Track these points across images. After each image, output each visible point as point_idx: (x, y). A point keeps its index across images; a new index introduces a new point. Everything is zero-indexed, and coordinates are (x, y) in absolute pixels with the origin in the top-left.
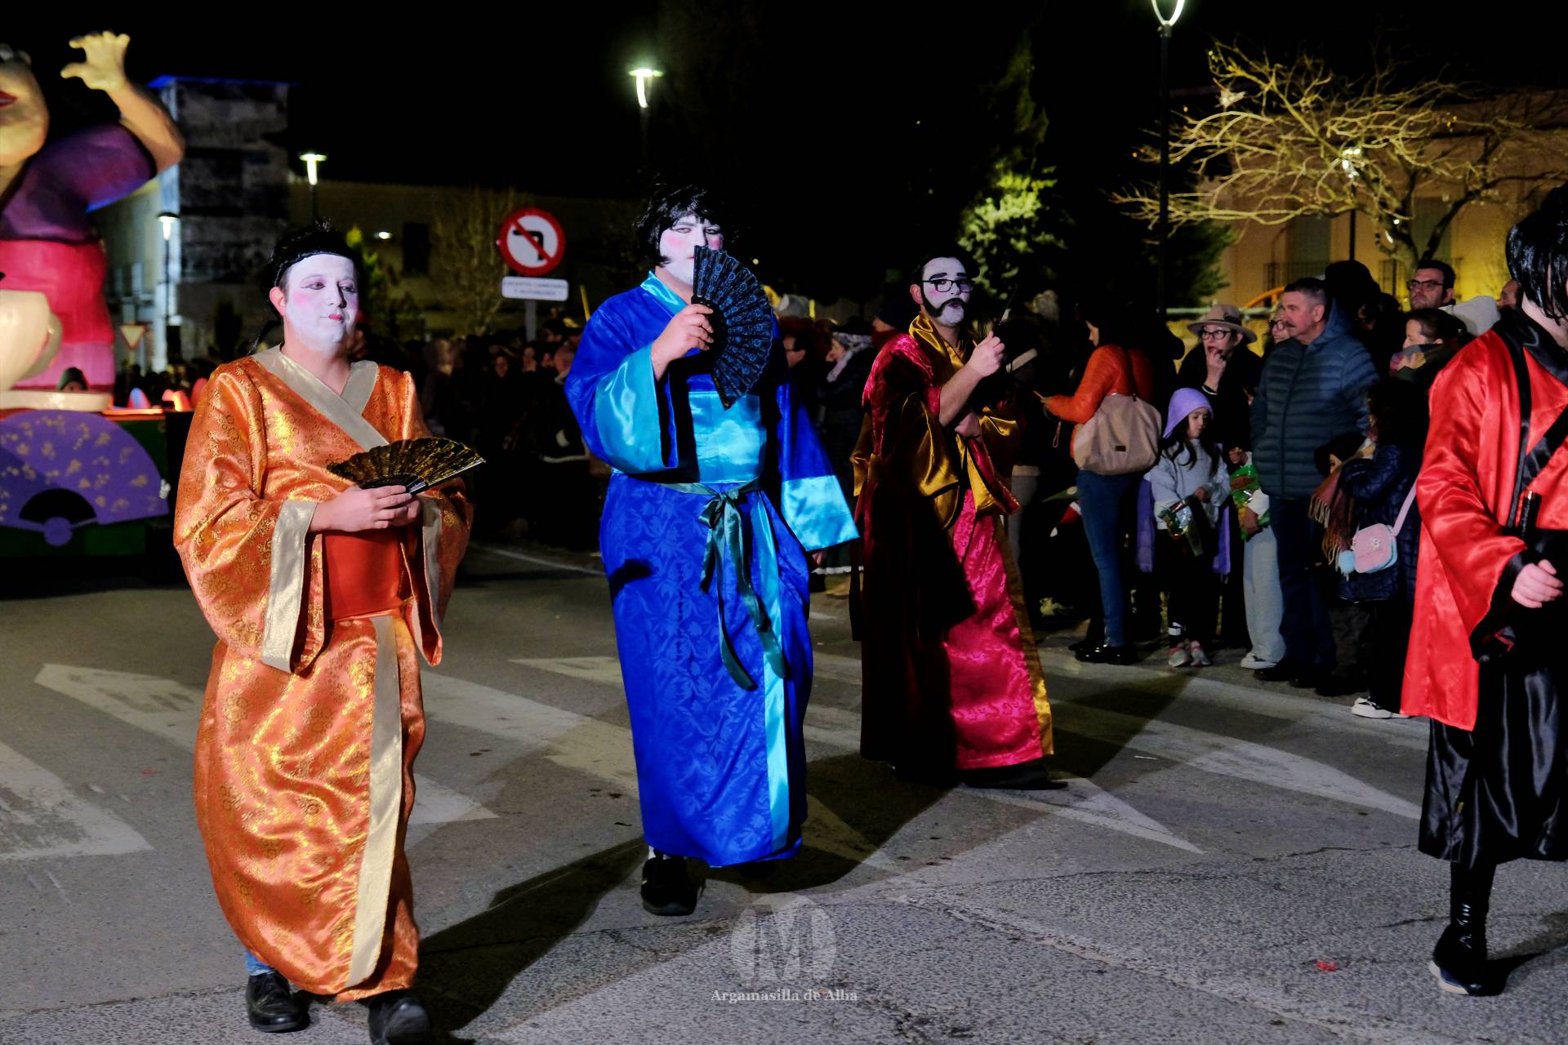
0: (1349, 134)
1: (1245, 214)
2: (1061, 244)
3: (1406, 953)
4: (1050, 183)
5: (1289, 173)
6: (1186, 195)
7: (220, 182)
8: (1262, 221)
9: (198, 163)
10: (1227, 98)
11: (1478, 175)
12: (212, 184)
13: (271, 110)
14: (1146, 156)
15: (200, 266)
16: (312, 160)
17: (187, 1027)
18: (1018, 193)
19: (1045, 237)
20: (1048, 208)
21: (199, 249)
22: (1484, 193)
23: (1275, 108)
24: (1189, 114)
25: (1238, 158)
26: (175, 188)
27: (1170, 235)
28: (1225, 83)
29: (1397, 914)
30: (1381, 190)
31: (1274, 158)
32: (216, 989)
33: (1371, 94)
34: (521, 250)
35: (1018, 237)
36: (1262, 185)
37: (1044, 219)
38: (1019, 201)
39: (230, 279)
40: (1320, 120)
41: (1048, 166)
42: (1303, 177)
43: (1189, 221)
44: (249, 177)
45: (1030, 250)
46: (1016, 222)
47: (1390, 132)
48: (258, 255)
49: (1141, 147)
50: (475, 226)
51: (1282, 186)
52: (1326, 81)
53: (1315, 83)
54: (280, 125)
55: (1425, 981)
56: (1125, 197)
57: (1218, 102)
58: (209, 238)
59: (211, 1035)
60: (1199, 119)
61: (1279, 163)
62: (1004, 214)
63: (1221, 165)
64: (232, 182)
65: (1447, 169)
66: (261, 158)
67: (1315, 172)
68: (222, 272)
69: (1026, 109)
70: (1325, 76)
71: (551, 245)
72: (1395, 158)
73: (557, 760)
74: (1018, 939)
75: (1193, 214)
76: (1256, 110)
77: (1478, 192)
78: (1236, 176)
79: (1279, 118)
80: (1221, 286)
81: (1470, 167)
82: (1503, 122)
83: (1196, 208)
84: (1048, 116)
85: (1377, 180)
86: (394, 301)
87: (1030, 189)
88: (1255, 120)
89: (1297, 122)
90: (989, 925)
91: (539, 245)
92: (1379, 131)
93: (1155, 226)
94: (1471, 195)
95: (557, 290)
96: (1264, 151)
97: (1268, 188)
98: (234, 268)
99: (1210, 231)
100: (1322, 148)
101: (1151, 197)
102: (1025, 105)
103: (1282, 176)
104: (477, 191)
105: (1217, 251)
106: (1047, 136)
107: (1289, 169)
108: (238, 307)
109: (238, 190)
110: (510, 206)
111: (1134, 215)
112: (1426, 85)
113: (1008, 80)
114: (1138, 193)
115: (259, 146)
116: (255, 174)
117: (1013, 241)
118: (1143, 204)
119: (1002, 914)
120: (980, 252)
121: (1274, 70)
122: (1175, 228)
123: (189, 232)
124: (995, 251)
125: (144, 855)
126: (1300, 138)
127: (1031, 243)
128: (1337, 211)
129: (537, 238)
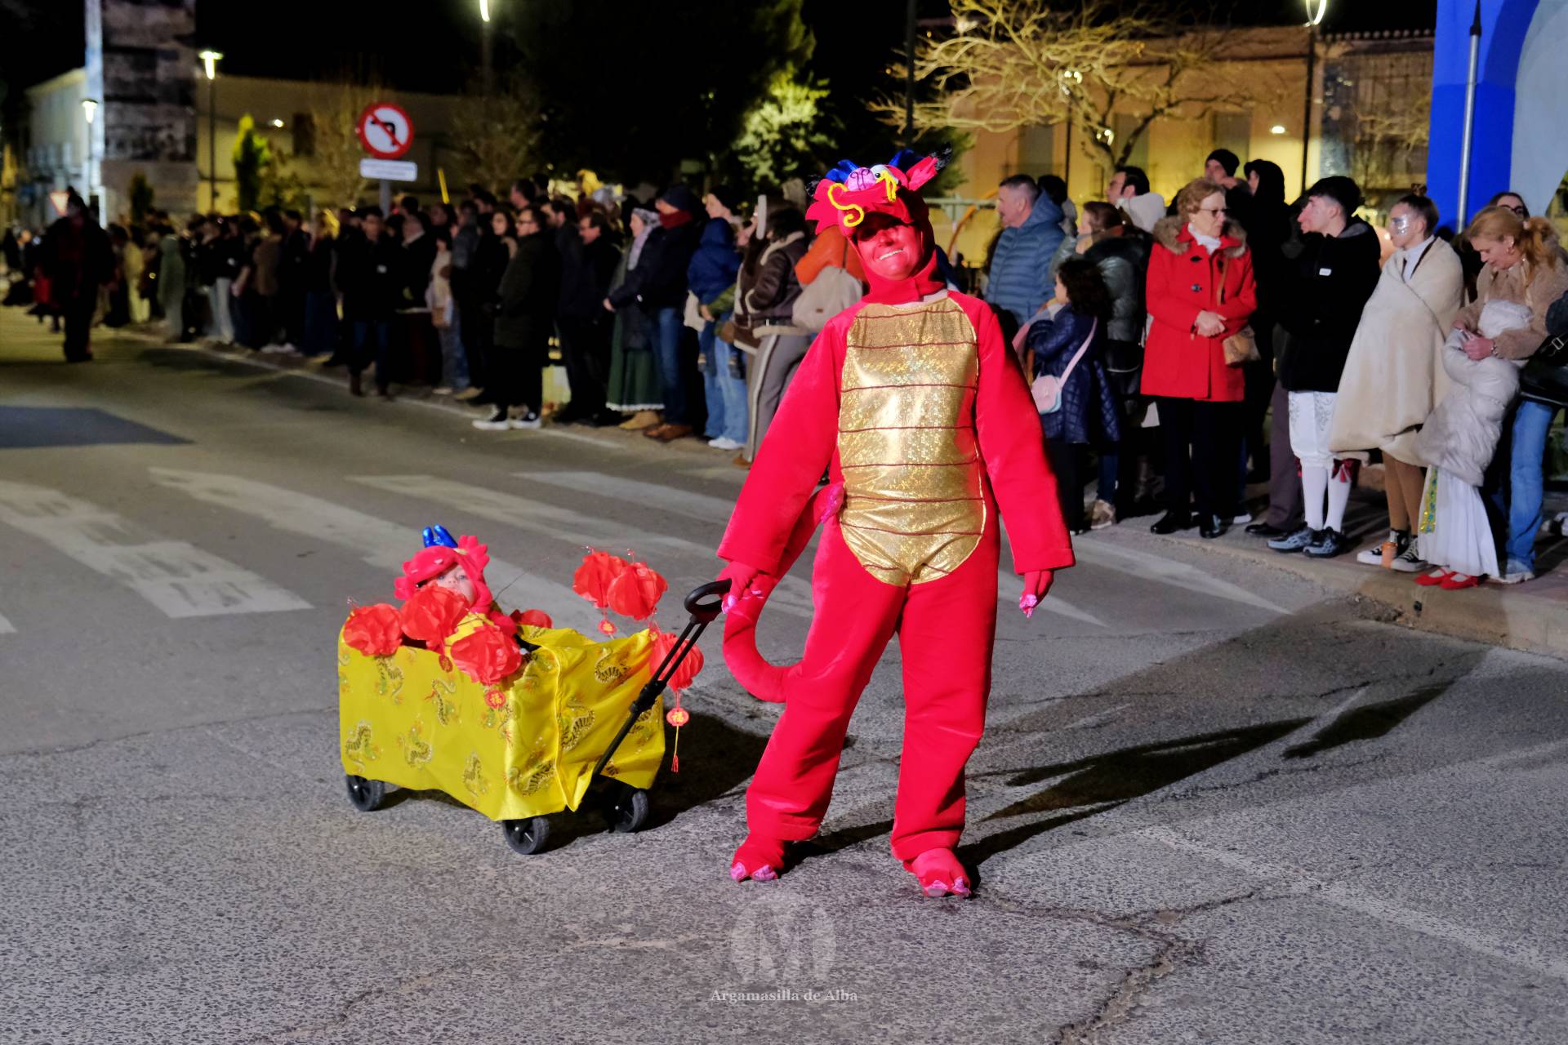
0: (1061, 59)
1: (977, 123)
2: (833, 144)
3: (1044, 724)
4: (824, 94)
5: (1013, 90)
6: (929, 105)
7: (139, 75)
8: (990, 129)
9: (119, 58)
10: (962, 25)
11: (1163, 95)
12: (130, 76)
13: (180, 17)
14: (897, 72)
15: (121, 145)
16: (210, 58)
17: (27, 780)
18: (798, 101)
19: (819, 138)
20: (822, 114)
21: (119, 131)
22: (1167, 111)
23: (1003, 38)
24: (934, 38)
25: (971, 77)
26: (99, 80)
27: (915, 139)
28: (962, 14)
29: (1042, 693)
30: (1084, 105)
31: (1000, 77)
32: (59, 749)
33: (1079, 26)
34: (377, 137)
35: (797, 137)
36: (990, 99)
37: (820, 123)
38: (798, 108)
39: (147, 156)
40: (1038, 47)
41: (822, 78)
42: (1024, 95)
43: (932, 128)
44: (163, 71)
45: (807, 149)
46: (796, 125)
47: (1094, 59)
48: (170, 137)
49: (893, 64)
50: (345, 117)
51: (1008, 99)
52: (1043, 15)
53: (1035, 16)
54: (189, 28)
55: (1056, 747)
56: (879, 104)
57: (954, 29)
58: (128, 121)
59: (46, 788)
60: (941, 41)
61: (1003, 81)
62: (786, 118)
63: (959, 82)
64: (148, 76)
65: (1138, 90)
66: (173, 56)
67: (1032, 90)
68: (140, 151)
69: (796, 33)
70: (1042, 11)
71: (403, 133)
72: (1097, 80)
73: (369, 560)
74: (732, 712)
75: (938, 123)
76: (986, 36)
77: (1162, 111)
78: (970, 90)
79: (1005, 45)
80: (961, 182)
81: (1155, 88)
82: (1183, 53)
83: (937, 117)
84: (817, 37)
85: (1082, 98)
86: (282, 179)
87: (807, 98)
88: (985, 46)
89: (1020, 49)
90: (710, 699)
91: (392, 133)
92: (1085, 57)
93: (904, 131)
94: (1157, 112)
95: (408, 172)
96: (993, 72)
97: (995, 102)
98: (149, 147)
99: (954, 137)
100: (1039, 71)
101: (901, 106)
102: (796, 27)
103: (1007, 93)
104: (347, 87)
105: (959, 153)
106: (815, 53)
107: (1012, 86)
108: (150, 181)
109: (153, 82)
110: (375, 100)
111: (887, 121)
112: (1123, 21)
113: (780, 8)
114: (890, 103)
115: (171, 45)
116: (167, 69)
117: (793, 141)
118: (894, 112)
119: (722, 691)
120: (766, 148)
121: (1001, 6)
122: (920, 134)
123: (112, 118)
124: (778, 148)
125: (8, 636)
126: (1022, 61)
127: (808, 143)
128: (1051, 122)
129: (390, 128)
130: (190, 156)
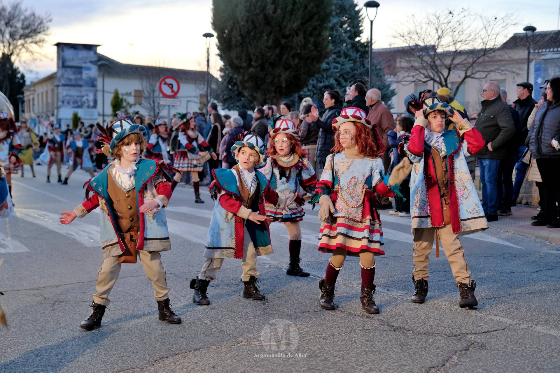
7: (76, 76)
9: (69, 70)
12: (72, 77)
13: (92, 53)
21: (68, 98)
26: (61, 78)
34: (166, 90)
39: (78, 107)
44: (85, 75)
48: (87, 100)
54: (95, 58)
58: (71, 94)
64: (79, 76)
66: (89, 69)
68: (76, 105)
71: (176, 87)
77: (469, 76)
91: (172, 88)
94: (466, 77)
95: (178, 102)
98: (79, 104)
105: (392, 97)
108: (80, 115)
109: (81, 79)
115: (88, 65)
116: (86, 74)
123: (65, 92)
129: (171, 86)
130: (95, 106)
